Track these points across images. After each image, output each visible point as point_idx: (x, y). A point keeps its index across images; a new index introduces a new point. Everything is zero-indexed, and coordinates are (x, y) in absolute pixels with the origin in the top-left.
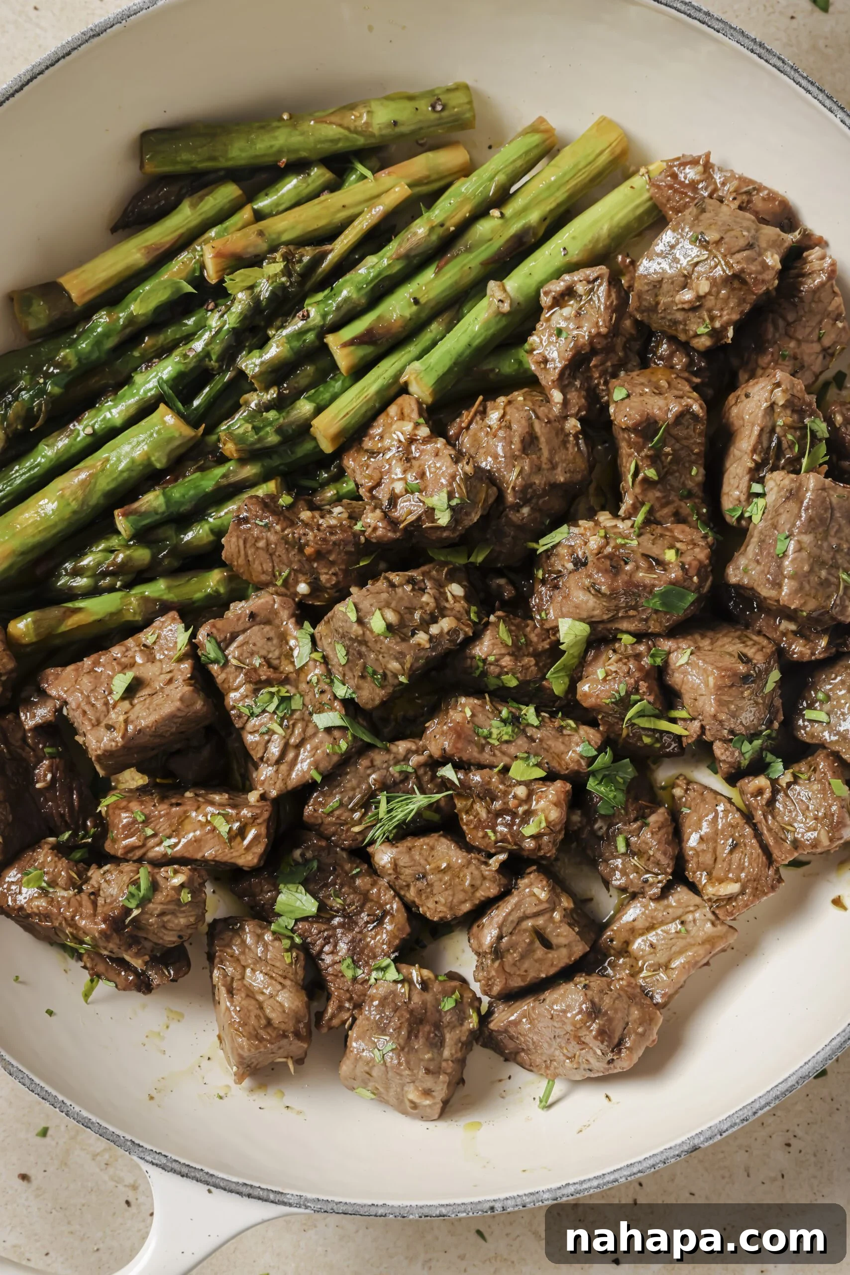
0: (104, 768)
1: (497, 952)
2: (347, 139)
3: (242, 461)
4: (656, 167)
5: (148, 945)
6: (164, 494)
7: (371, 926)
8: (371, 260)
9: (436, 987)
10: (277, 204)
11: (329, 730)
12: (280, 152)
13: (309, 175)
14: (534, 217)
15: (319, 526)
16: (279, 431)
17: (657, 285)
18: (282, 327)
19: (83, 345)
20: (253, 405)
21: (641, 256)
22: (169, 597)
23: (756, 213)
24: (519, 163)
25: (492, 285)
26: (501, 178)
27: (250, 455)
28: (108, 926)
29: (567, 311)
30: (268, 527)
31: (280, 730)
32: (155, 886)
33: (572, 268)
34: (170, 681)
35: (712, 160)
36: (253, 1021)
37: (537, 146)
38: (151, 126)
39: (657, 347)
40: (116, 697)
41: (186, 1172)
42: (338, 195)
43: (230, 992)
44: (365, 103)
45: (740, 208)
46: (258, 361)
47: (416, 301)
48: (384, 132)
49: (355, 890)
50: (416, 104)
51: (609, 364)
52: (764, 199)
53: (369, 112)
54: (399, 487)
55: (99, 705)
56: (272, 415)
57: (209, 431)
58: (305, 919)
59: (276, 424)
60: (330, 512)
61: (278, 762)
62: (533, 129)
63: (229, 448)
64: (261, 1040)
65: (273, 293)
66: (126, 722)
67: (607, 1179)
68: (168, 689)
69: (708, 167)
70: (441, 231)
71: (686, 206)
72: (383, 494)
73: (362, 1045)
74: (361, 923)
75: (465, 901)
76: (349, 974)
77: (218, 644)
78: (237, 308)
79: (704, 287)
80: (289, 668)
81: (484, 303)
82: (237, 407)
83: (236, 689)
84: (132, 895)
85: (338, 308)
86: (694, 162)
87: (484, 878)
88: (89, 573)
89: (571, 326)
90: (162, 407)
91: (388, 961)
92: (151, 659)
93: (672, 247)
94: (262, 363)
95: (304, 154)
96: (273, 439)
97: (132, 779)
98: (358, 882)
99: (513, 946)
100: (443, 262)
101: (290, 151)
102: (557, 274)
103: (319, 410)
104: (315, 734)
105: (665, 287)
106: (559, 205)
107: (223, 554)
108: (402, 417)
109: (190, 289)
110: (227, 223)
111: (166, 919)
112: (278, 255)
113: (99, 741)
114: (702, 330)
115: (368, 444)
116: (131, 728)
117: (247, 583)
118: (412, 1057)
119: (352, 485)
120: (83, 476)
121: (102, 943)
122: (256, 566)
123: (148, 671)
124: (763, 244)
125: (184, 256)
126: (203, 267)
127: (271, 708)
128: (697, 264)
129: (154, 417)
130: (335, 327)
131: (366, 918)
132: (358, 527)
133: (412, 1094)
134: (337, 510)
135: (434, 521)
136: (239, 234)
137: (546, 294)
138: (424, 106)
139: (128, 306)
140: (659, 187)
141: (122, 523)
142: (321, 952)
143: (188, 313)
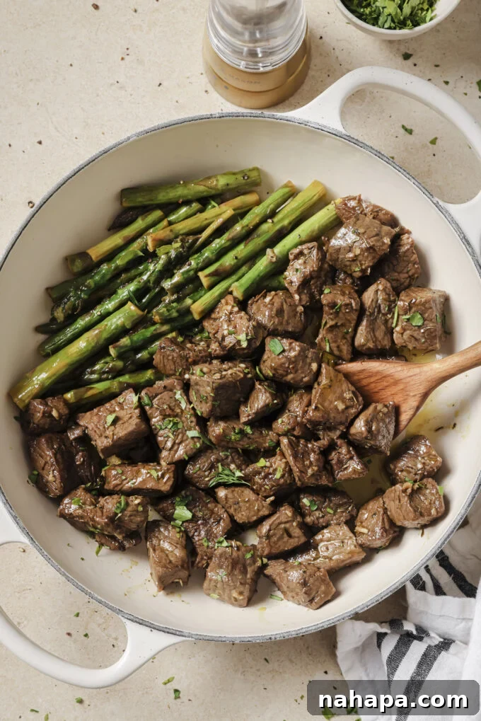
0: (104, 454)
1: (268, 536)
2: (207, 191)
3: (163, 323)
4: (338, 201)
5: (124, 529)
6: (130, 338)
7: (214, 524)
8: (217, 241)
9: (243, 549)
10: (178, 218)
11: (193, 438)
12: (180, 197)
13: (191, 206)
14: (286, 222)
15: (195, 350)
16: (178, 311)
17: (338, 250)
18: (180, 269)
19: (97, 278)
20: (167, 301)
21: (332, 238)
22: (131, 381)
23: (380, 220)
24: (280, 200)
25: (269, 250)
26: (272, 206)
27: (165, 321)
28: (109, 520)
29: (300, 261)
30: (173, 351)
31: (172, 437)
32: (127, 504)
33: (302, 243)
34: (131, 417)
35: (362, 197)
36: (164, 561)
37: (287, 193)
38: (126, 187)
39: (339, 275)
40: (109, 424)
41: (141, 623)
42: (203, 214)
43: (154, 550)
44: (215, 176)
45: (374, 218)
46: (170, 283)
47: (236, 258)
48: (224, 188)
49: (208, 509)
50: (236, 176)
51: (319, 283)
52: (384, 214)
53: (217, 180)
54: (226, 332)
55: (101, 428)
56: (175, 305)
57: (149, 312)
58: (187, 521)
59: (176, 309)
60: (199, 344)
61: (170, 449)
62: (286, 186)
63: (157, 318)
64: (167, 568)
65: (176, 255)
66: (113, 434)
67: (319, 626)
68: (130, 421)
69: (360, 201)
70: (246, 228)
71: (351, 217)
72: (219, 336)
73: (212, 573)
74: (210, 523)
75: (254, 516)
76: (206, 544)
77: (150, 398)
78: (161, 262)
79: (358, 252)
80: (179, 411)
81: (265, 258)
82: (160, 302)
83: (155, 417)
84: (118, 507)
85: (204, 261)
86: (354, 199)
87: (263, 506)
88: (97, 372)
89: (302, 267)
90: (129, 303)
91: (222, 539)
92: (122, 408)
93: (345, 235)
94: (171, 284)
95: (190, 197)
96: (175, 314)
97: (115, 460)
98: (209, 505)
99: (274, 534)
100: (248, 241)
101: (183, 197)
102: (296, 246)
103: (194, 302)
104: (187, 440)
105: (342, 251)
106: (297, 217)
107: (154, 362)
108: (227, 304)
109: (141, 254)
110: (157, 227)
111: (132, 518)
112: (178, 240)
113: (102, 443)
114: (357, 269)
115: (213, 316)
116: (115, 437)
117: (163, 374)
118: (234, 578)
119: (207, 334)
120: (97, 332)
121: (105, 528)
122: (168, 367)
123: (122, 414)
124: (383, 234)
125: (139, 240)
126: (147, 245)
127: (170, 426)
128: (355, 242)
129: (126, 307)
130: (202, 269)
131: (213, 521)
132: (210, 350)
133: (235, 594)
134: (202, 343)
135: (241, 346)
136: (162, 231)
137: (291, 254)
138: (240, 177)
139: (116, 261)
140: (339, 209)
141: (112, 351)
142: (193, 535)
143: (140, 264)
